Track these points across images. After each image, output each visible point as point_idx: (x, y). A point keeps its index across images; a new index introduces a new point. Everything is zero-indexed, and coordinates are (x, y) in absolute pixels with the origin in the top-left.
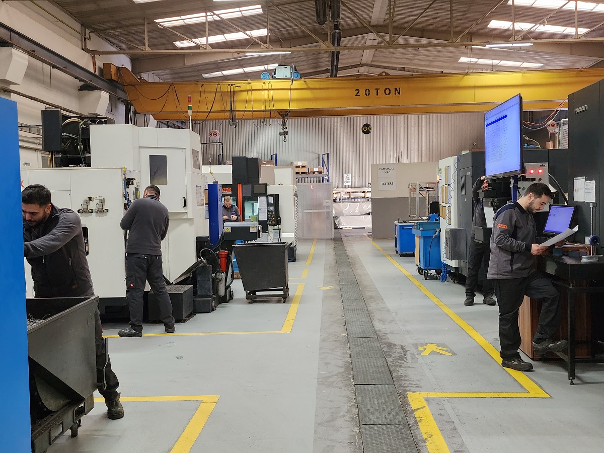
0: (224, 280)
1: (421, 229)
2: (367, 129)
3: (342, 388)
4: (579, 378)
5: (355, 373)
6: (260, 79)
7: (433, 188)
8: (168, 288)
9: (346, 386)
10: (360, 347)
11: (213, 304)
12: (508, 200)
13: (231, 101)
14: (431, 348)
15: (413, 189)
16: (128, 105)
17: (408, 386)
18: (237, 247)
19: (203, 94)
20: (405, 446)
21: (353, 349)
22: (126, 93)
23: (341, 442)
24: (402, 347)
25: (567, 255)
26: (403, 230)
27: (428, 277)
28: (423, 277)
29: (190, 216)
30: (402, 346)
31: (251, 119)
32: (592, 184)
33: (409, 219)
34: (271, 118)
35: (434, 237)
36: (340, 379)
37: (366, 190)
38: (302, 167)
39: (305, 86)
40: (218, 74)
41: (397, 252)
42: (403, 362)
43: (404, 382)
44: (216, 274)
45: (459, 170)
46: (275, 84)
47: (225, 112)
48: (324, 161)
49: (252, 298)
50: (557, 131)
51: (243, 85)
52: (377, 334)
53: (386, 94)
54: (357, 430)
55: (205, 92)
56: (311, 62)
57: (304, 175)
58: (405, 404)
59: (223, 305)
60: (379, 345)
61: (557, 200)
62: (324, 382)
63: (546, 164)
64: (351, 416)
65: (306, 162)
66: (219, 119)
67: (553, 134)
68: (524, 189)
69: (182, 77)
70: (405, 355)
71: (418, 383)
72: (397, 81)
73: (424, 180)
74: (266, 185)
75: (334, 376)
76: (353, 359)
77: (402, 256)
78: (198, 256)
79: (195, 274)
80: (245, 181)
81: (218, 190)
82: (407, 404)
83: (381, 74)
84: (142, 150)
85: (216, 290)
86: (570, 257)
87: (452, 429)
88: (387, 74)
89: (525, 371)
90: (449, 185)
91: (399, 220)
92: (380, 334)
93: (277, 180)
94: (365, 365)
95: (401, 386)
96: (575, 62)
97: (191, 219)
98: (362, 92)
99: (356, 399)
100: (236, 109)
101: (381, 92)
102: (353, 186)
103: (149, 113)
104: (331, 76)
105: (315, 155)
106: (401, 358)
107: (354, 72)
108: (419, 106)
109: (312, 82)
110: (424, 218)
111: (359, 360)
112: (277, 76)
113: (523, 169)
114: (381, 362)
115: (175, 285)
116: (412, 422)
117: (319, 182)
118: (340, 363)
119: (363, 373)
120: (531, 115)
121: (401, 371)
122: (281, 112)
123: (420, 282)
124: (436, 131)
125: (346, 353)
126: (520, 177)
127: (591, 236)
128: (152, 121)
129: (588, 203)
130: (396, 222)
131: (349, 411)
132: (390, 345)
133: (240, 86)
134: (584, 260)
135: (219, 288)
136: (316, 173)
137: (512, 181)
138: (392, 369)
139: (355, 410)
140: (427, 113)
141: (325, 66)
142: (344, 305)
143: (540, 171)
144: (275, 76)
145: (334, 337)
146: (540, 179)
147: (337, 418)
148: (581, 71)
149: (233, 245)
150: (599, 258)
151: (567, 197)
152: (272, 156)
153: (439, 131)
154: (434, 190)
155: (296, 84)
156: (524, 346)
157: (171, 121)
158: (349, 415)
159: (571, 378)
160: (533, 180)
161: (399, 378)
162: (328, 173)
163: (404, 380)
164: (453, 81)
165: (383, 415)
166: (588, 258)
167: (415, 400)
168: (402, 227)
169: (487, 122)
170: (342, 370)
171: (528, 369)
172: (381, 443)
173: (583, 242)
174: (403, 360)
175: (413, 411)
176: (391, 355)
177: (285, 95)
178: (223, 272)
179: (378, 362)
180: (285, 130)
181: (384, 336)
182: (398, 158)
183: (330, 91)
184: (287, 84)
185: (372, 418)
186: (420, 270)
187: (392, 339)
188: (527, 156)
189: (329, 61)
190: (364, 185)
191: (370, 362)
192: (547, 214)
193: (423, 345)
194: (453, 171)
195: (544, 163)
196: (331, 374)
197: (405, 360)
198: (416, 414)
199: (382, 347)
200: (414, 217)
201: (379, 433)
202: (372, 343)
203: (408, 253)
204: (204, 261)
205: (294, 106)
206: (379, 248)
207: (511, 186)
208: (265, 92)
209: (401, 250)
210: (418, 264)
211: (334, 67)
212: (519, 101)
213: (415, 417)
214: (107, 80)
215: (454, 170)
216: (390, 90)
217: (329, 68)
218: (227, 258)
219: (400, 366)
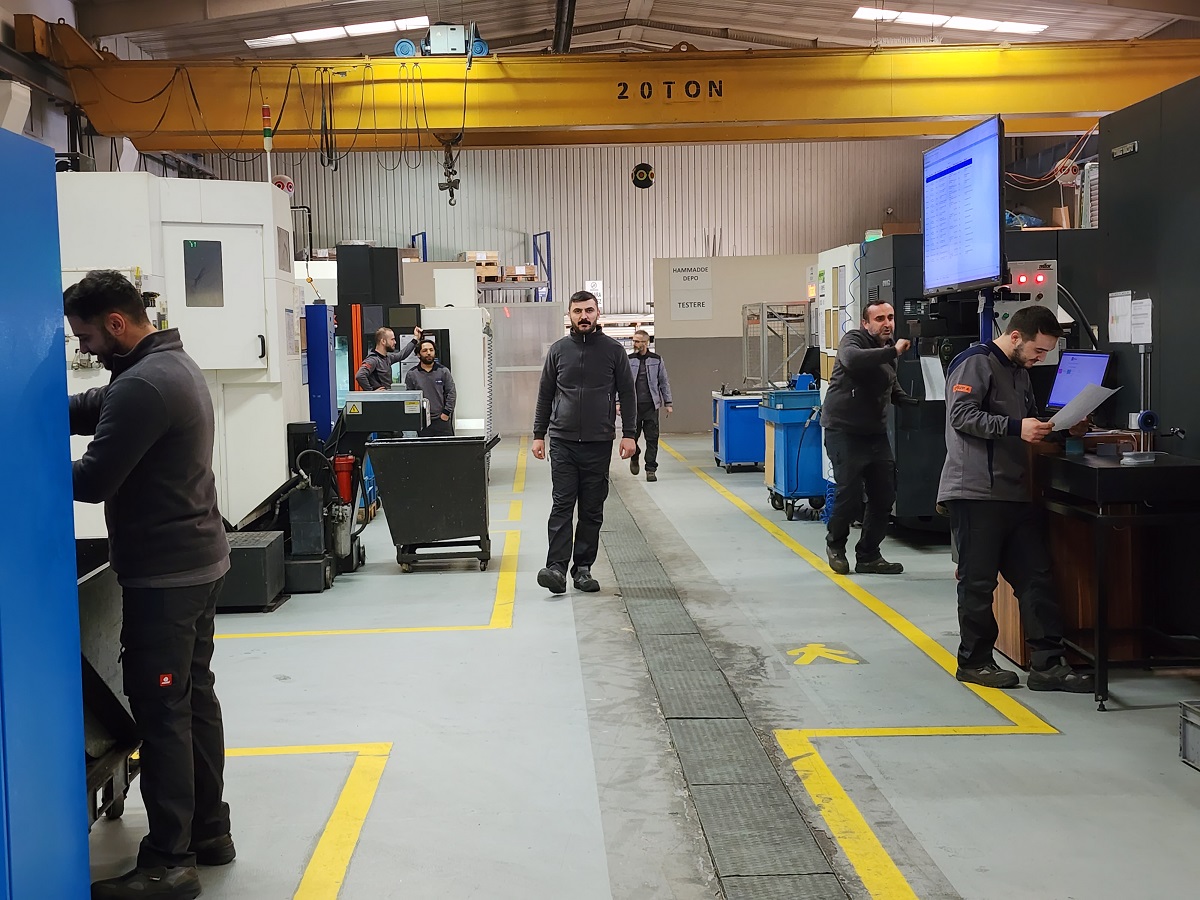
0: (349, 521)
1: (779, 406)
2: (643, 177)
3: (640, 726)
4: (1115, 700)
5: (663, 698)
6: (392, 54)
7: (799, 315)
8: (230, 537)
9: (648, 721)
10: (665, 652)
11: (328, 573)
12: (973, 340)
13: (324, 108)
14: (812, 652)
15: (753, 318)
16: (73, 115)
17: (774, 720)
18: (376, 446)
19: (256, 91)
20: (780, 816)
21: (652, 655)
22: (70, 88)
23: (655, 814)
24: (754, 651)
25: (1093, 453)
26: (733, 412)
27: (794, 514)
28: (783, 514)
29: (275, 376)
30: (753, 649)
31: (370, 149)
32: (1146, 305)
33: (745, 386)
34: (419, 148)
35: (807, 425)
36: (633, 710)
37: (638, 319)
38: (487, 264)
39: (500, 75)
40: (284, 39)
41: (718, 461)
42: (760, 677)
43: (765, 712)
44: (330, 509)
45: (864, 274)
46: (429, 68)
47: (310, 134)
48: (539, 250)
49: (409, 561)
50: (1079, 183)
51: (353, 69)
52: (697, 627)
53: (690, 96)
54: (685, 793)
55: (261, 86)
56: (506, 13)
57: (491, 285)
58: (772, 751)
59: (346, 576)
60: (705, 648)
61: (1077, 340)
62: (600, 716)
63: (1053, 263)
64: (667, 771)
65: (495, 254)
66: (292, 151)
67: (1069, 190)
68: (1005, 317)
69: (194, 47)
70: (762, 664)
71: (794, 713)
72: (715, 65)
73: (778, 296)
74: (418, 308)
75: (619, 704)
76: (655, 675)
77: (732, 470)
78: (292, 466)
79: (285, 506)
80: (367, 301)
81: (328, 319)
82: (777, 749)
83: (677, 48)
84: (166, 228)
85: (331, 543)
86: (1101, 457)
87: (870, 788)
88: (691, 48)
89: (1003, 687)
90: (843, 308)
91: (723, 389)
92: (705, 627)
93: (441, 297)
94: (681, 684)
95: (760, 719)
96: (1120, 23)
97: (275, 384)
98: (634, 90)
99: (672, 743)
100: (337, 126)
101: (678, 89)
102: (608, 310)
103: (123, 133)
104: (556, 46)
105: (516, 236)
106: (755, 670)
107: (607, 37)
108: (765, 124)
109: (518, 67)
110: (778, 384)
111: (668, 675)
112: (434, 48)
113: (1005, 275)
114: (713, 678)
115: (244, 530)
116: (789, 779)
117: (528, 300)
118: (629, 683)
119: (681, 699)
120: (1019, 144)
121: (758, 694)
122: (443, 135)
123: (777, 525)
124: (802, 181)
125: (639, 664)
126: (996, 290)
127: (1141, 412)
128: (129, 151)
129: (1137, 345)
130: (716, 394)
131: (661, 764)
132: (729, 648)
133: (345, 73)
134: (1128, 461)
135: (338, 539)
136: (520, 279)
137: (982, 300)
138: (737, 690)
139: (673, 762)
140: (784, 139)
141: (541, 23)
142: (618, 573)
143: (1040, 278)
144: (428, 48)
145: (605, 636)
146: (1040, 296)
147: (640, 776)
148: (1133, 46)
149: (367, 444)
150: (1156, 457)
151: (1096, 333)
152: (413, 237)
153: (808, 180)
154: (803, 320)
155: (479, 70)
156: (1005, 641)
157: (174, 155)
158: (663, 770)
159: (1100, 697)
160: (1026, 297)
161: (755, 706)
162: (550, 279)
163: (764, 709)
164: (843, 66)
165: (731, 769)
166: (1134, 457)
167: (791, 742)
168: (731, 405)
169: (929, 173)
170: (637, 694)
171: (1009, 683)
172: (733, 813)
173: (1125, 426)
174: (758, 674)
175: (789, 762)
176: (732, 665)
177: (452, 94)
178: (347, 504)
179: (707, 677)
180: (453, 178)
181: (713, 630)
182: (713, 244)
183: (558, 86)
184: (457, 68)
185: (709, 775)
186: (777, 500)
187: (730, 636)
188: (1013, 246)
189: (549, 12)
190: (634, 308)
191: (691, 680)
192: (1052, 371)
193: (796, 646)
194: (850, 276)
195: (1048, 262)
196: (614, 700)
197: (762, 673)
198: (795, 765)
199: (712, 651)
200: (755, 382)
201: (727, 797)
202: (691, 645)
203: (742, 464)
204: (305, 477)
205: (473, 121)
206: (676, 455)
207: (980, 310)
208: (404, 85)
209: (728, 459)
210: (772, 485)
211: (564, 26)
212: (996, 131)
213: (793, 771)
214: (24, 54)
215: (854, 272)
216: (698, 86)
217: (549, 28)
218: (351, 473)
219: (755, 685)
